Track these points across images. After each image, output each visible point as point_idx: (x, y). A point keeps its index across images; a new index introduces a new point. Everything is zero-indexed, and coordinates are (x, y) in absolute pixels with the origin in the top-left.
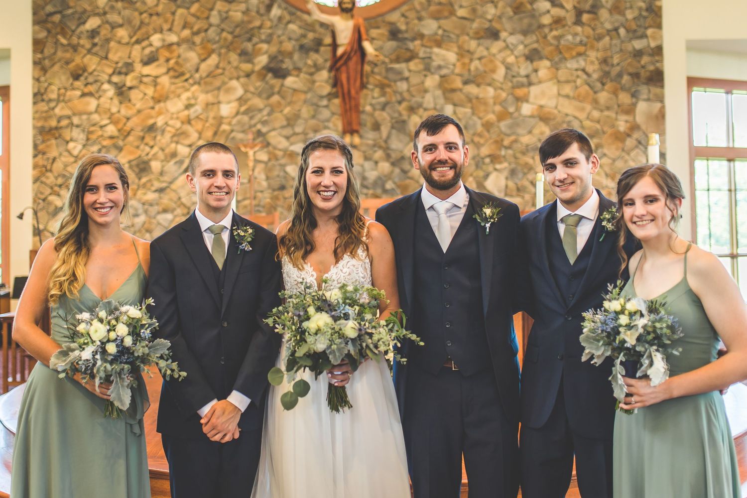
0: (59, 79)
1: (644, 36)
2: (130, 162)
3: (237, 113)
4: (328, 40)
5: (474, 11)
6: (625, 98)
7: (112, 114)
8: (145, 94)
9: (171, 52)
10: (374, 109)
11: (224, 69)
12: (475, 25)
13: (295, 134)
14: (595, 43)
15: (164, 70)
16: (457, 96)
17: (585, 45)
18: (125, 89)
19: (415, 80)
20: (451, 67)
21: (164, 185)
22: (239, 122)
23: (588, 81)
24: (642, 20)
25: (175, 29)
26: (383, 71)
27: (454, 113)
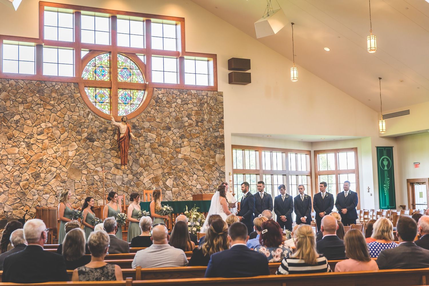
0: (2, 139)
1: (218, 131)
2: (31, 174)
3: (75, 155)
5: (162, 120)
6: (212, 153)
7: (25, 154)
8: (39, 147)
9: (49, 131)
11: (70, 138)
12: (162, 125)
14: (203, 133)
15: (47, 138)
16: (157, 151)
17: (199, 134)
18: (30, 144)
19: (141, 144)
20: (155, 140)
21: (46, 183)
22: (76, 159)
23: (200, 146)
24: (217, 125)
25: (51, 121)
27: (155, 156)
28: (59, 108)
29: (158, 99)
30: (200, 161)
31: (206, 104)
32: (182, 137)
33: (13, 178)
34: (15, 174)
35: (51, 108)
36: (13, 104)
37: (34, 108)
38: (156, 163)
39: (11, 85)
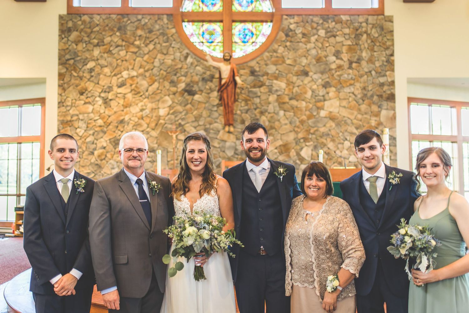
0: (72, 94)
1: (385, 75)
2: (110, 140)
3: (168, 114)
4: (217, 76)
5: (295, 61)
6: (375, 108)
7: (101, 114)
8: (119, 103)
9: (133, 81)
10: (242, 113)
11: (161, 90)
12: (296, 69)
13: (199, 125)
14: (359, 79)
15: (129, 90)
16: (286, 106)
17: (354, 80)
18: (108, 100)
19: (264, 97)
20: (283, 90)
22: (169, 119)
23: (355, 99)
24: (384, 66)
25: (135, 68)
26: (247, 92)
27: (285, 115)
28: (146, 50)
29: (290, 30)
30: (355, 121)
31: (365, 36)
32: (326, 85)
33: (85, 145)
34: (88, 140)
35: (135, 50)
36: (86, 47)
37: (114, 52)
38: (286, 124)
39: (84, 22)
